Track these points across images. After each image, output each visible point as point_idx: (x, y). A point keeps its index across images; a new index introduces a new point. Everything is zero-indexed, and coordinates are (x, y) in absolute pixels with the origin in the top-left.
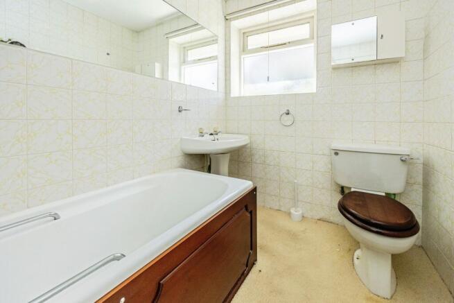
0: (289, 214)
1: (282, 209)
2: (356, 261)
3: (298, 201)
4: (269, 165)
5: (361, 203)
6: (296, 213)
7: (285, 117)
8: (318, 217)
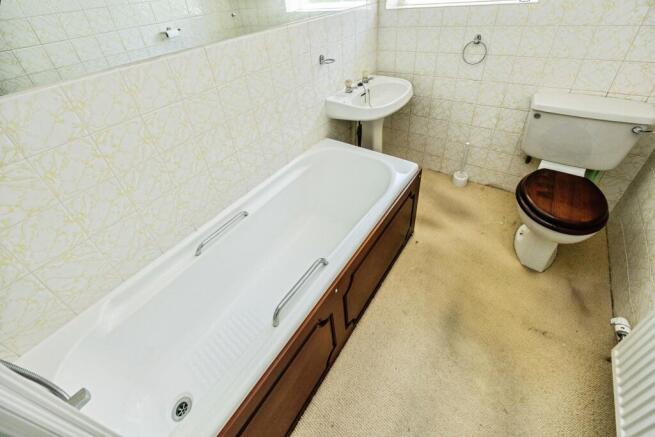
0: (451, 178)
1: (444, 171)
2: (518, 236)
3: (466, 163)
4: (435, 119)
5: (546, 190)
6: (460, 178)
7: (472, 49)
8: (487, 183)
